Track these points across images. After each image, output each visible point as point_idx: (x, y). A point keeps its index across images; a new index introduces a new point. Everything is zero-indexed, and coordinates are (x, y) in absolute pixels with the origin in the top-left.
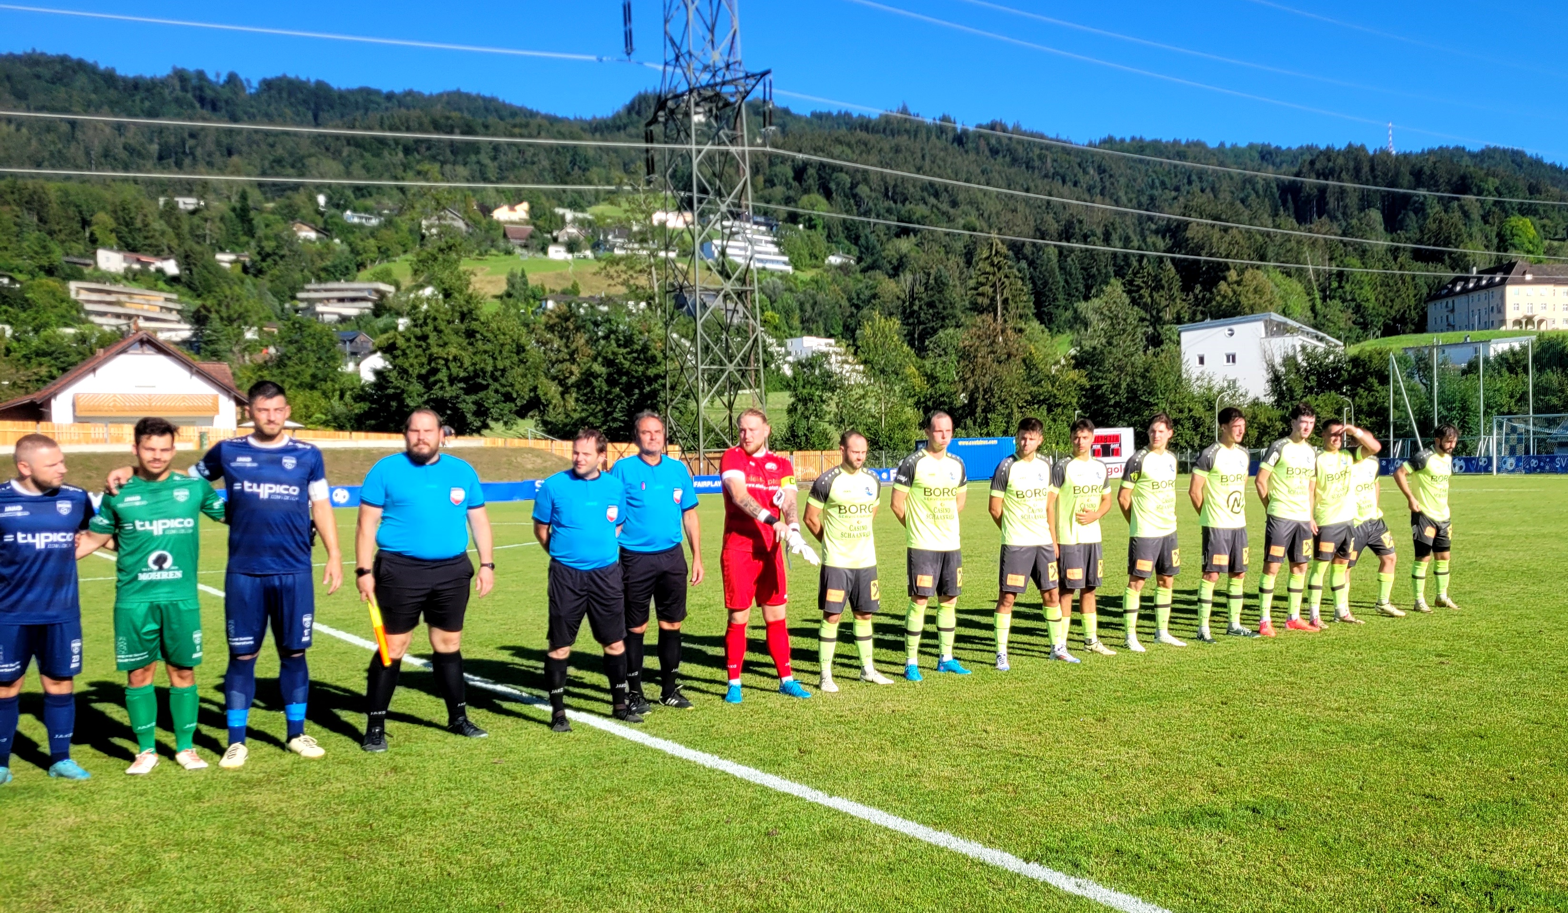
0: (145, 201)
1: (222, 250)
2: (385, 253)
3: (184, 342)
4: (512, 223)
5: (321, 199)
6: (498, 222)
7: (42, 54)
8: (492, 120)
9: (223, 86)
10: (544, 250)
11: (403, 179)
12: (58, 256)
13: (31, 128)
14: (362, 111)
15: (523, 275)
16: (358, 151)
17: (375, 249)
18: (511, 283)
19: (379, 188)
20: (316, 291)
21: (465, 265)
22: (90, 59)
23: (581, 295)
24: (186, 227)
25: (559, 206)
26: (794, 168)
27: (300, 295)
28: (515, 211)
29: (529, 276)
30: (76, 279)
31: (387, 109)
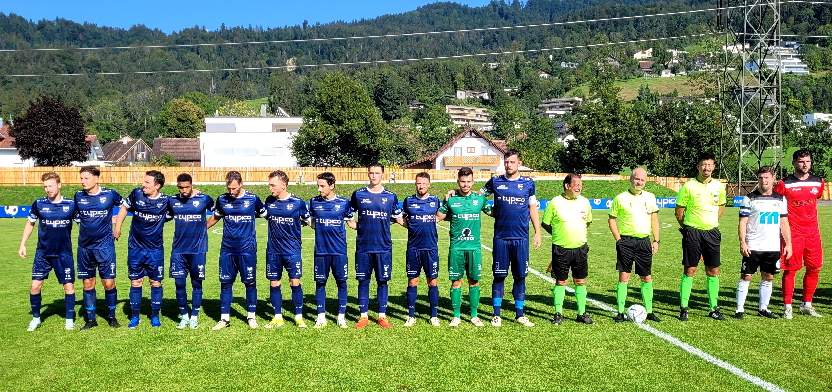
0: (476, 66)
1: (507, 87)
2: (578, 82)
3: (489, 131)
4: (643, 60)
5: (551, 57)
6: (636, 60)
7: (440, 3)
8: (636, 6)
9: (511, 7)
10: (659, 73)
11: (590, 43)
12: (442, 95)
13: (434, 37)
14: (572, 10)
15: (647, 88)
16: (569, 30)
17: (574, 80)
18: (641, 94)
19: (578, 48)
20: (546, 103)
21: (616, 85)
23: (679, 96)
24: (492, 77)
25: (669, 48)
26: (815, 10)
27: (539, 106)
28: (645, 53)
29: (650, 87)
30: (449, 104)
31: (584, 7)
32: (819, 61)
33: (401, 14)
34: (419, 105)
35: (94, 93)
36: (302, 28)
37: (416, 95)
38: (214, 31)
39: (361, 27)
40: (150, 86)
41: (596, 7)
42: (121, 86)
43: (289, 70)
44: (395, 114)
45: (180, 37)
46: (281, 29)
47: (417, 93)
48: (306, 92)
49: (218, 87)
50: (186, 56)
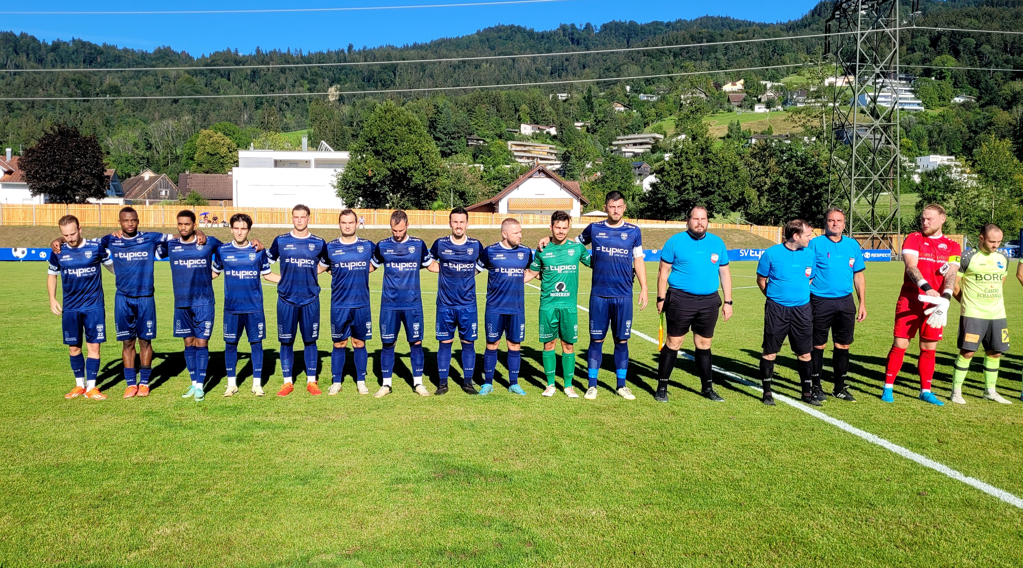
0: (543, 97)
1: (577, 121)
2: (659, 116)
3: (557, 170)
4: (733, 92)
5: (628, 88)
6: (725, 92)
7: (503, 25)
8: (725, 31)
9: (583, 31)
10: (752, 108)
11: (672, 72)
12: (504, 129)
13: (495, 64)
14: (653, 35)
15: (738, 124)
16: (649, 58)
17: (654, 114)
18: (730, 130)
19: (659, 78)
20: (622, 140)
21: (705, 120)
22: (523, 26)
23: (774, 134)
24: (561, 109)
25: (763, 80)
26: (931, 39)
27: (614, 143)
28: (736, 85)
29: (742, 124)
30: (511, 140)
31: (666, 32)
32: (936, 96)
33: (458, 38)
34: (478, 140)
35: (112, 123)
36: (346, 52)
37: (474, 129)
38: (247, 54)
39: (413, 52)
40: (176, 115)
41: (681, 33)
42: (142, 114)
43: (332, 99)
44: (451, 150)
45: (209, 61)
46: (323, 54)
47: (476, 126)
48: (351, 124)
49: (251, 118)
50: (216, 82)
